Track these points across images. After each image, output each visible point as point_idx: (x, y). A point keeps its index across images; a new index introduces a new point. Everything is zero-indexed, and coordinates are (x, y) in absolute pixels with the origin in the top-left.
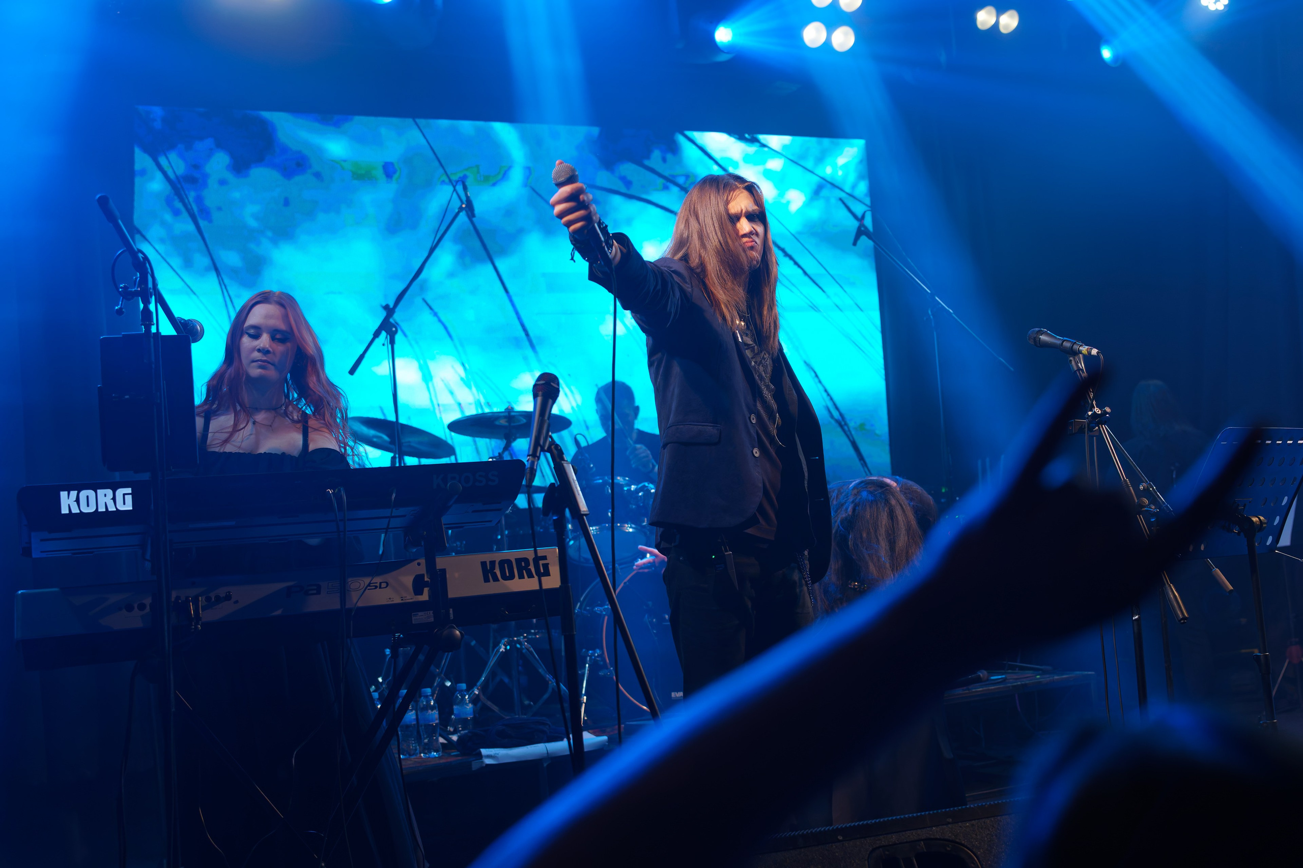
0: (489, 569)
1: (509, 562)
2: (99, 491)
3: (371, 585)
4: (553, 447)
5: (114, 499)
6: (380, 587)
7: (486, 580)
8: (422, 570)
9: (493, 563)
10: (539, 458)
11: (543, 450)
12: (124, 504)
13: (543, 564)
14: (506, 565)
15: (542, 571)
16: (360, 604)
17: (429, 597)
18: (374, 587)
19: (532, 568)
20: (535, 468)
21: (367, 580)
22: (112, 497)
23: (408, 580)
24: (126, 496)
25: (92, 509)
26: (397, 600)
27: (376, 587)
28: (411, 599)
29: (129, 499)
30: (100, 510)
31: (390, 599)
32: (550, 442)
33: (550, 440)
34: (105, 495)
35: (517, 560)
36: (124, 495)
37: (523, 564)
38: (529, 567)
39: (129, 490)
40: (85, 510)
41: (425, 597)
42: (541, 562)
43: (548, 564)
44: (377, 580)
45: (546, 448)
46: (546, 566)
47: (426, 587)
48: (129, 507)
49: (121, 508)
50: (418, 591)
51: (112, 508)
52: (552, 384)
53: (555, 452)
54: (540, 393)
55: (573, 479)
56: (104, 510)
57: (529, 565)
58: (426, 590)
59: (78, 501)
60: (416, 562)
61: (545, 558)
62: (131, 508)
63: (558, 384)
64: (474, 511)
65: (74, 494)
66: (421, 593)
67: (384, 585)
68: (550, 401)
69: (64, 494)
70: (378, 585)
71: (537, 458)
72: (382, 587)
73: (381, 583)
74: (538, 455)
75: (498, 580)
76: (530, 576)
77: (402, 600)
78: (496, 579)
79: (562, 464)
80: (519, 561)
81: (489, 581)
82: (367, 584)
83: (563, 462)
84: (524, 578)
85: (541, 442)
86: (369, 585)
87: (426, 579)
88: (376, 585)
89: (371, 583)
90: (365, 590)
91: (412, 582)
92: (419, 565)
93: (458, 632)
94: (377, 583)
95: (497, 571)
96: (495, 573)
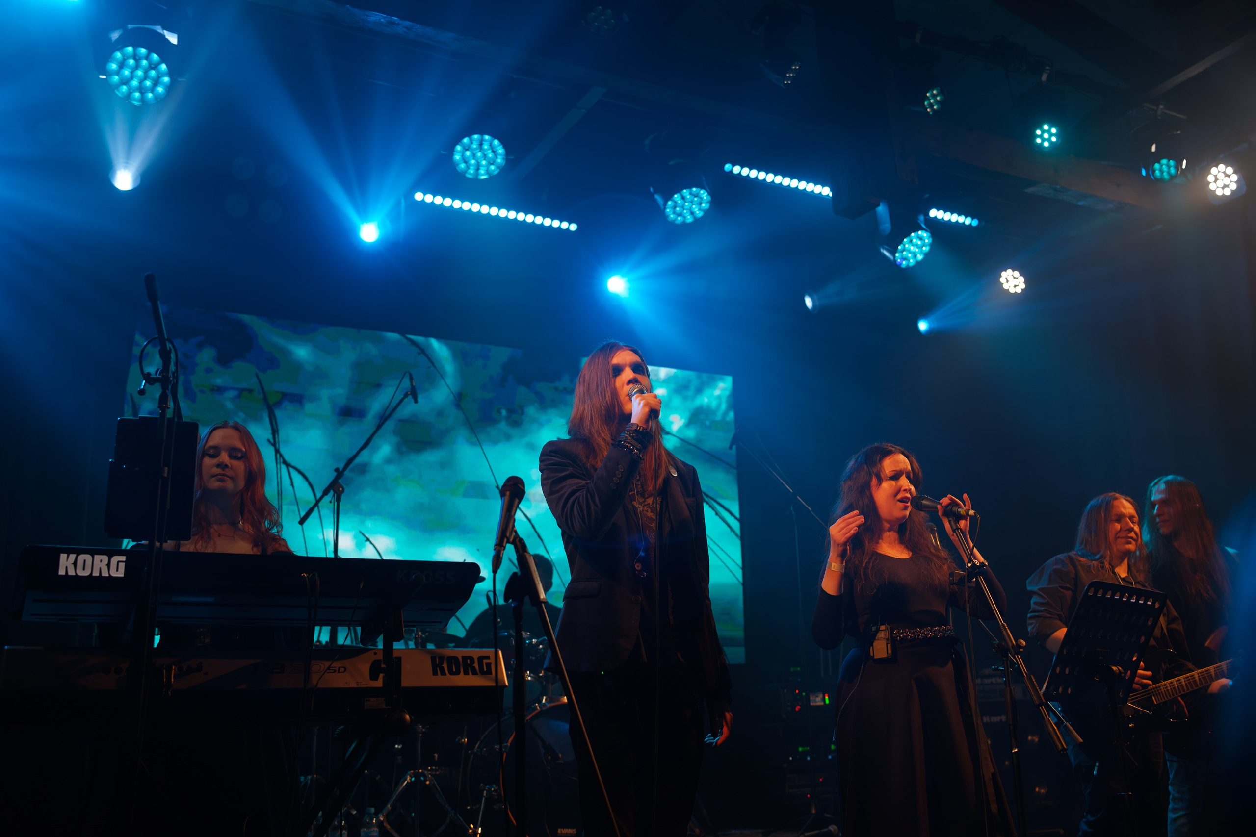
0: (437, 663)
1: (456, 659)
2: (96, 556)
3: (331, 669)
4: (517, 540)
5: (109, 565)
6: (339, 672)
7: (435, 673)
8: (380, 657)
9: (441, 659)
10: (505, 548)
11: (508, 542)
12: (117, 570)
13: (486, 664)
15: (485, 670)
16: (320, 686)
17: (384, 683)
18: (333, 671)
19: (476, 665)
20: (501, 556)
21: (327, 664)
22: (107, 563)
23: (365, 668)
24: (120, 564)
25: (86, 573)
26: (353, 685)
27: (335, 671)
28: (366, 685)
29: (122, 566)
30: (94, 574)
31: (346, 683)
32: (514, 536)
33: (514, 534)
34: (101, 561)
35: (463, 657)
36: (118, 562)
37: (469, 662)
38: (474, 665)
39: (123, 558)
40: (81, 573)
41: (379, 683)
42: (485, 661)
44: (336, 664)
45: (511, 540)
46: (490, 665)
47: (381, 673)
48: (121, 574)
49: (114, 574)
50: (374, 677)
51: (105, 574)
52: (519, 485)
54: (508, 493)
55: (534, 570)
56: (98, 575)
57: (474, 663)
58: (381, 675)
59: (75, 564)
60: (373, 652)
61: (488, 658)
62: (122, 575)
63: (524, 487)
65: (73, 557)
66: (376, 679)
67: (342, 670)
68: (517, 501)
69: (63, 556)
70: (337, 669)
71: (503, 548)
72: (341, 671)
73: (339, 668)
74: (504, 545)
75: (445, 674)
76: (474, 673)
77: (358, 685)
78: (443, 673)
79: (525, 556)
80: (465, 658)
81: (437, 674)
82: (326, 667)
83: (526, 554)
84: (469, 674)
85: (508, 535)
86: (329, 668)
87: (383, 666)
88: (334, 669)
89: (331, 666)
90: (325, 673)
91: (369, 667)
92: (375, 653)
93: (407, 717)
94: (336, 667)
95: (445, 666)
96: (443, 667)
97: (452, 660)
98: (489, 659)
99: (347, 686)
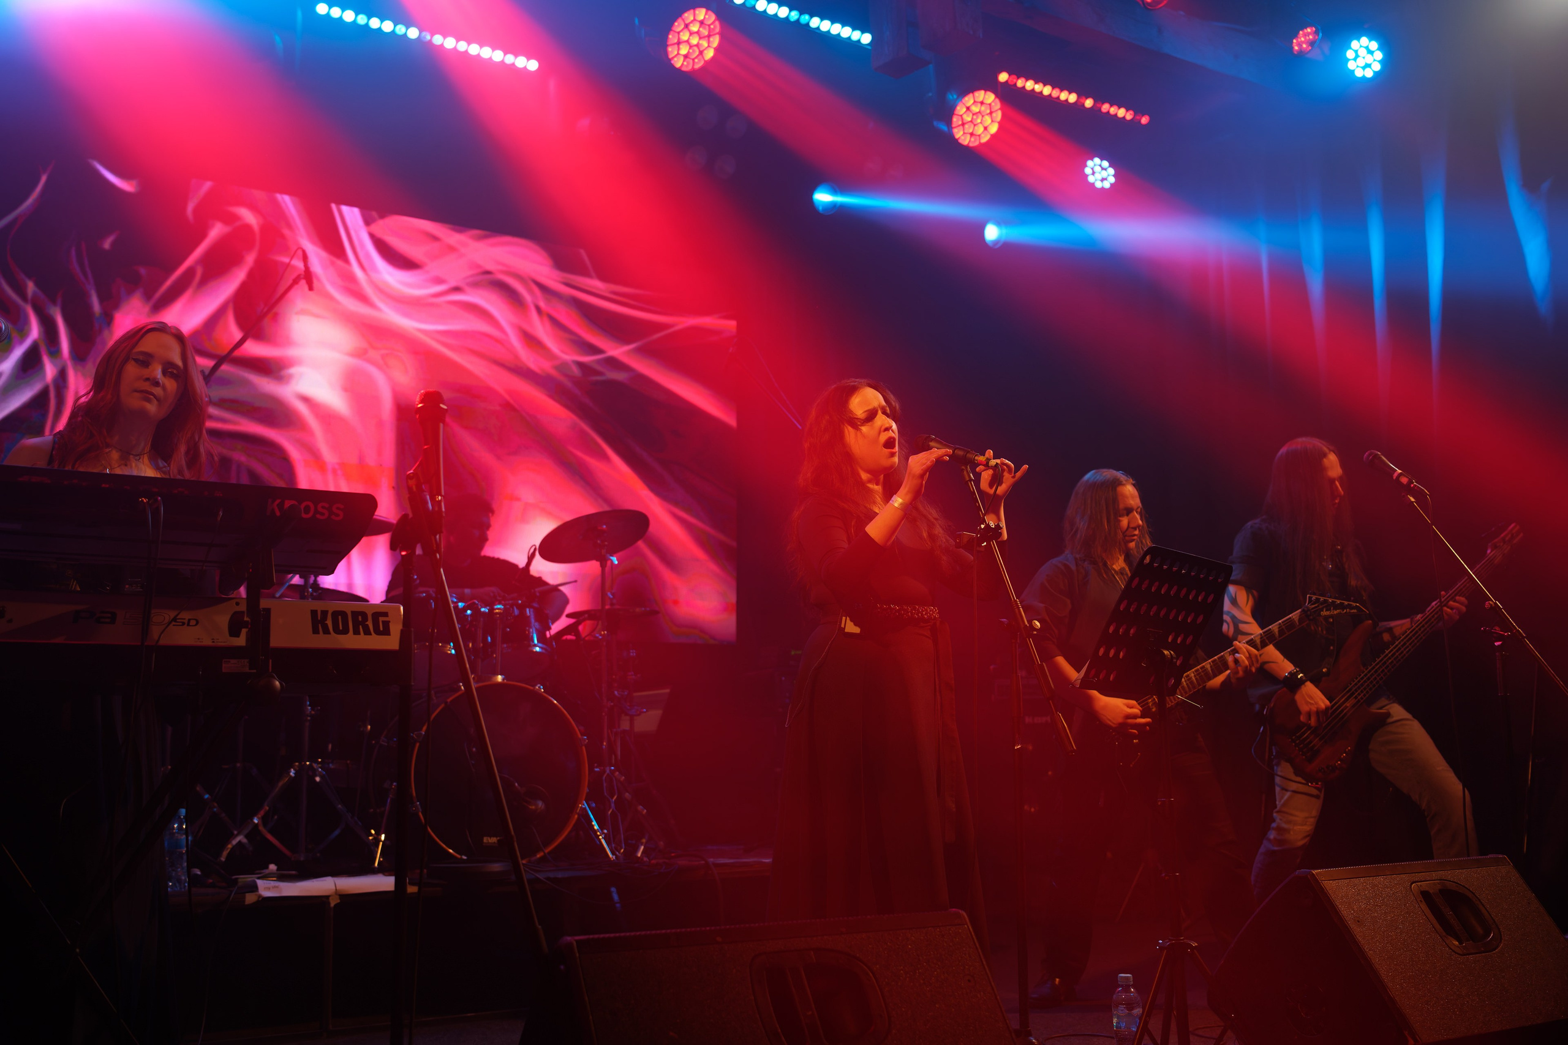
0: (319, 619)
3: (178, 620)
6: (188, 625)
8: (243, 607)
13: (383, 621)
14: (340, 617)
16: (162, 642)
17: (247, 640)
18: (181, 624)
21: (173, 614)
23: (223, 620)
26: (207, 642)
27: (183, 624)
28: (224, 642)
31: (199, 639)
38: (367, 623)
41: (241, 641)
42: (381, 619)
43: (389, 622)
44: (185, 615)
46: (386, 624)
47: (244, 628)
50: (234, 632)
57: (367, 621)
58: (244, 631)
60: (234, 601)
61: (386, 614)
66: (238, 635)
70: (186, 621)
72: (191, 624)
73: (189, 620)
77: (213, 642)
81: (318, 633)
82: (171, 619)
86: (175, 619)
87: (246, 619)
88: (182, 621)
89: (178, 618)
90: (168, 625)
91: (228, 621)
92: (237, 604)
93: (277, 683)
94: (185, 619)
95: (329, 622)
96: (327, 624)
98: (388, 616)
99: (198, 643)
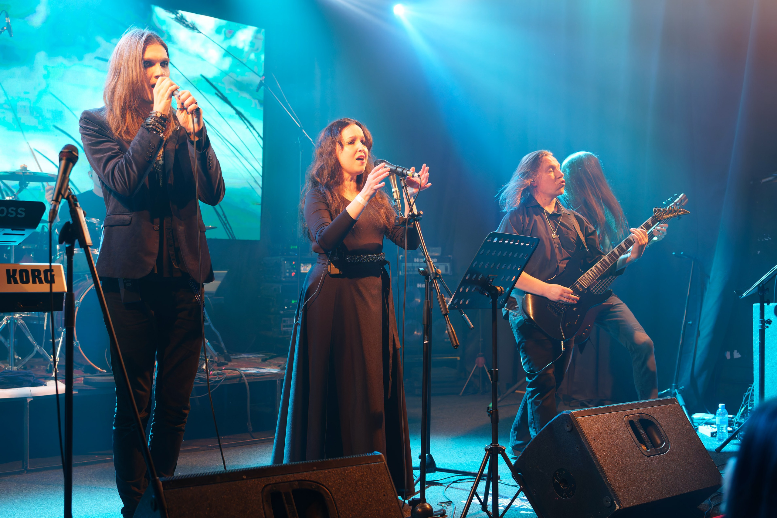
0: (11, 274)
1: (26, 271)
4: (70, 196)
7: (9, 282)
9: (15, 271)
14: (24, 273)
15: (50, 279)
19: (42, 276)
33: (68, 191)
35: (32, 270)
37: (36, 274)
38: (40, 276)
42: (50, 273)
45: (65, 196)
52: (74, 153)
53: (72, 200)
54: (64, 158)
61: (52, 271)
64: (4, 234)
75: (17, 283)
76: (41, 282)
78: (16, 282)
80: (33, 271)
81: (11, 284)
85: (63, 192)
95: (18, 277)
96: (16, 278)
97: (24, 271)
